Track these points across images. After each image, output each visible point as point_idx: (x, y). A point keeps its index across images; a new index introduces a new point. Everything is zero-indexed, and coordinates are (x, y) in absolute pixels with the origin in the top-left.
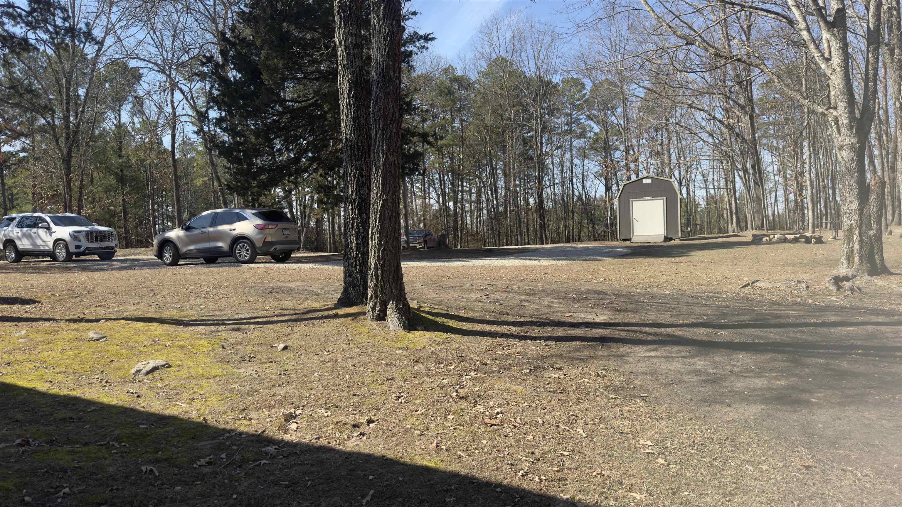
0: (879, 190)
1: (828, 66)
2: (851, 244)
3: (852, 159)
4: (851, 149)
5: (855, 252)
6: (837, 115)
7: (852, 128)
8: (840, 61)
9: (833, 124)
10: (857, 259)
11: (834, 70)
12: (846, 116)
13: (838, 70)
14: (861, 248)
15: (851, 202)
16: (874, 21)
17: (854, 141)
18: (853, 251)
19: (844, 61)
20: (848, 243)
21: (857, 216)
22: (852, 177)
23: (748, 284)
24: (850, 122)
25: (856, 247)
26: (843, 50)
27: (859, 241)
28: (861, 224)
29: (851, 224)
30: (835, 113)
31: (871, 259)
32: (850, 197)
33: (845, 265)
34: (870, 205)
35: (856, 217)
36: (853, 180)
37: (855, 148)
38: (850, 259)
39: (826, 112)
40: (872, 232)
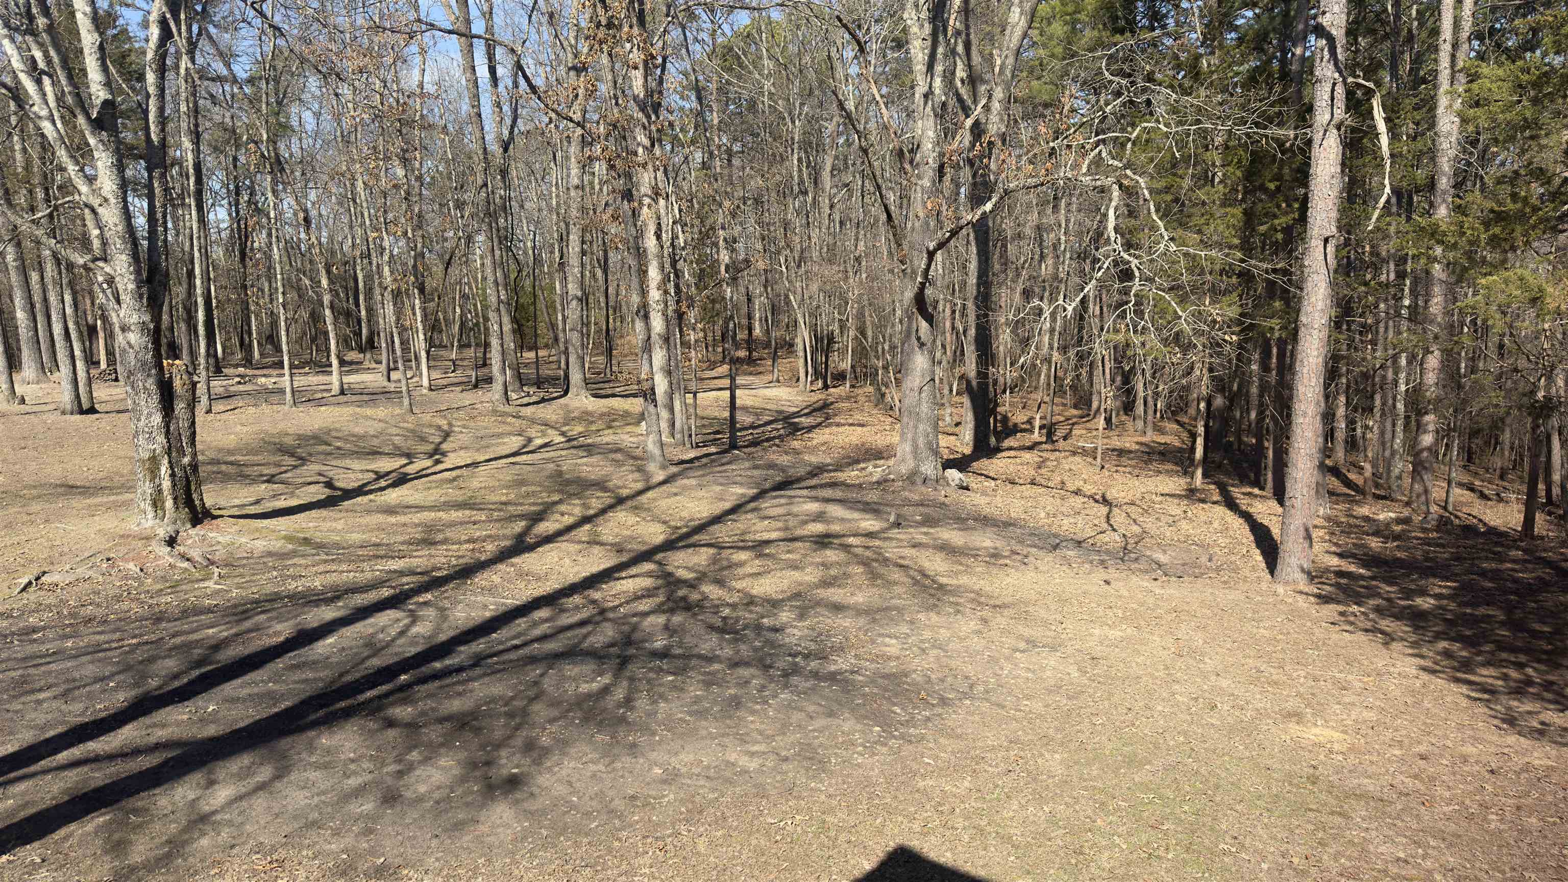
0: (188, 395)
1: (94, 191)
2: (157, 480)
3: (146, 348)
4: (142, 330)
5: (165, 494)
6: (112, 272)
7: (141, 296)
8: (115, 187)
9: (105, 286)
10: (169, 504)
11: (106, 200)
12: (132, 277)
13: (113, 201)
14: (174, 485)
15: (150, 415)
16: (157, 131)
17: (147, 318)
18: (160, 492)
19: (121, 188)
20: (152, 480)
21: (163, 436)
22: (148, 375)
23: (30, 583)
24: (138, 287)
25: (166, 484)
26: (118, 170)
27: (171, 476)
28: (170, 448)
29: (154, 450)
30: (108, 269)
31: (189, 502)
32: (148, 407)
33: (151, 514)
34: (177, 419)
35: (161, 439)
36: (151, 380)
37: (149, 331)
38: (157, 503)
39: (92, 266)
40: (186, 460)
